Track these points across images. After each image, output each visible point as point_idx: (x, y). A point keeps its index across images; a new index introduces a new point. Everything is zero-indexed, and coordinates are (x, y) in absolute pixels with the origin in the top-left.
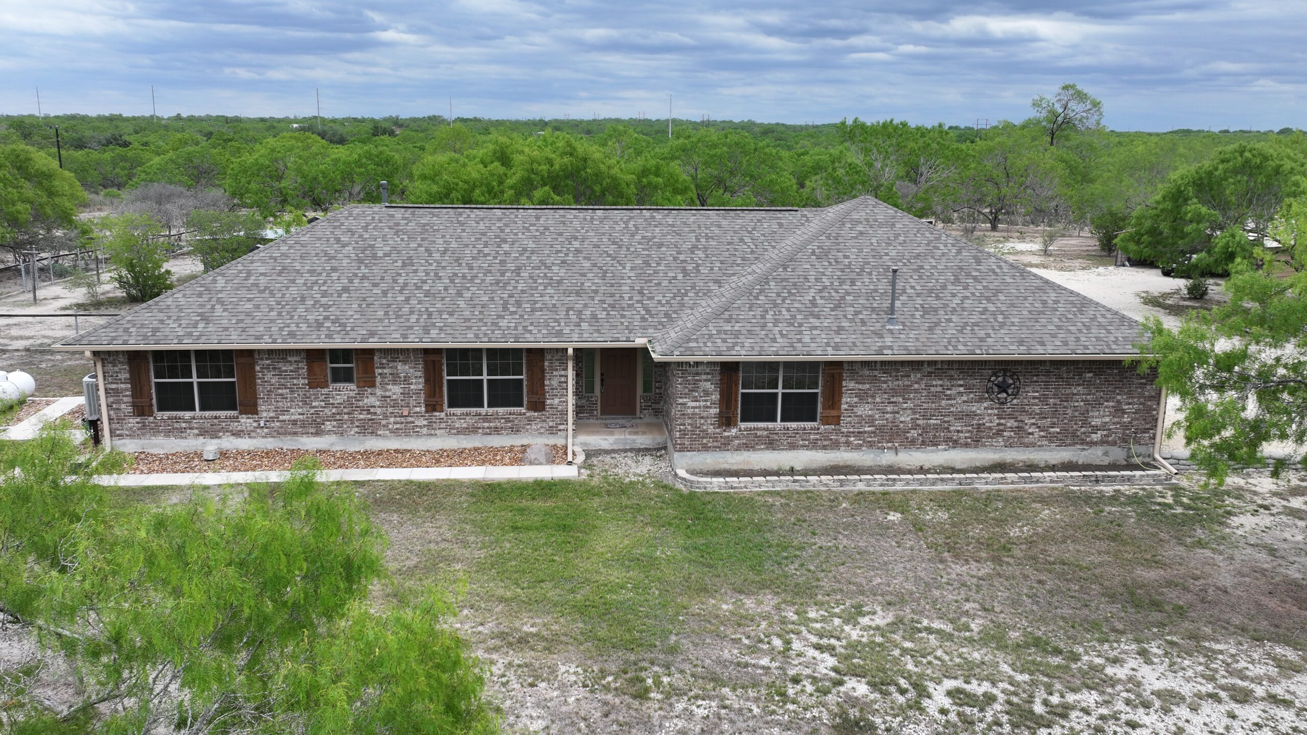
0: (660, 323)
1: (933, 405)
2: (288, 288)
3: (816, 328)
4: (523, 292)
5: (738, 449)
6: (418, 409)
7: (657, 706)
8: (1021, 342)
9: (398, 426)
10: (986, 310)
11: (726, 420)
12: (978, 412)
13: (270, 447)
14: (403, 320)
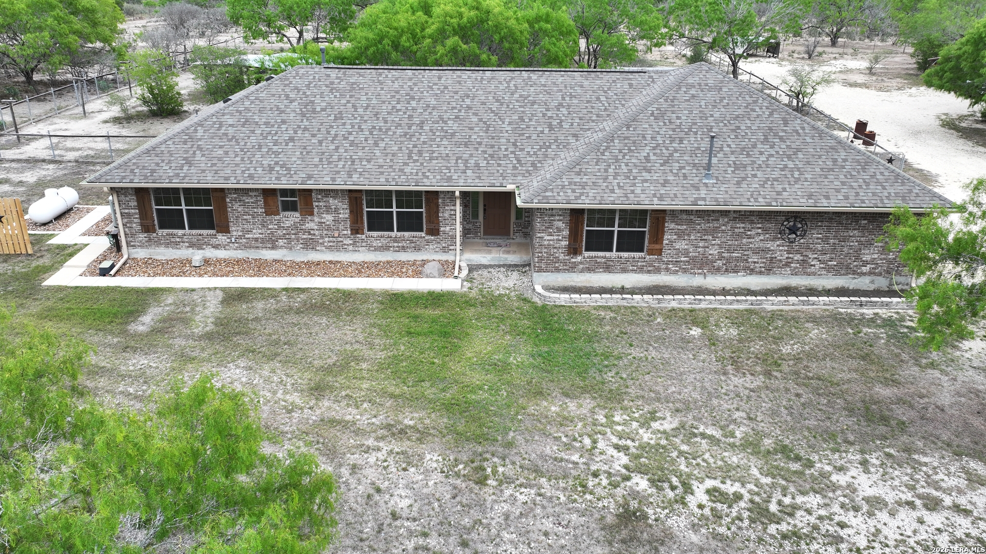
0: (528, 171)
1: (736, 243)
2: (249, 137)
3: (646, 181)
4: (424, 143)
5: (582, 271)
6: (345, 232)
7: (491, 491)
8: (810, 196)
9: (331, 244)
10: (786, 166)
11: (574, 250)
12: (772, 248)
13: (240, 257)
14: (332, 166)
